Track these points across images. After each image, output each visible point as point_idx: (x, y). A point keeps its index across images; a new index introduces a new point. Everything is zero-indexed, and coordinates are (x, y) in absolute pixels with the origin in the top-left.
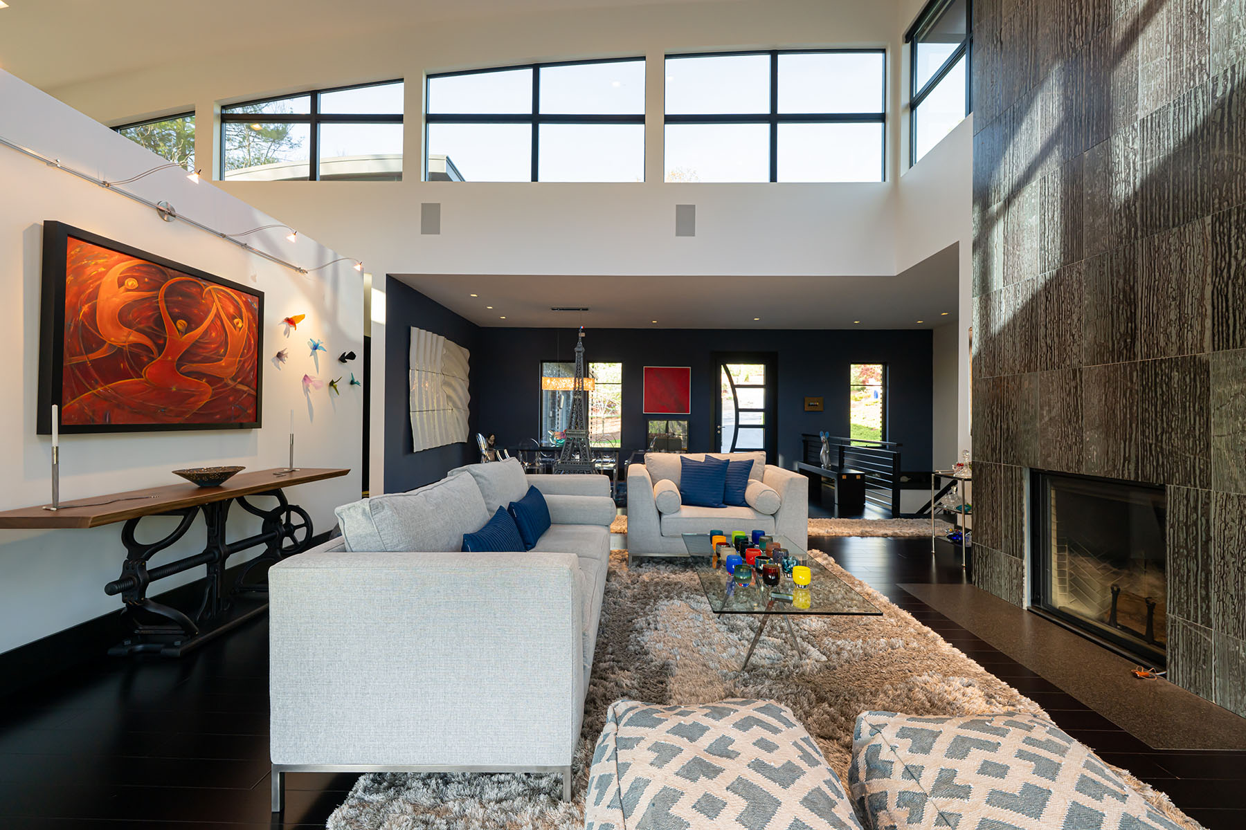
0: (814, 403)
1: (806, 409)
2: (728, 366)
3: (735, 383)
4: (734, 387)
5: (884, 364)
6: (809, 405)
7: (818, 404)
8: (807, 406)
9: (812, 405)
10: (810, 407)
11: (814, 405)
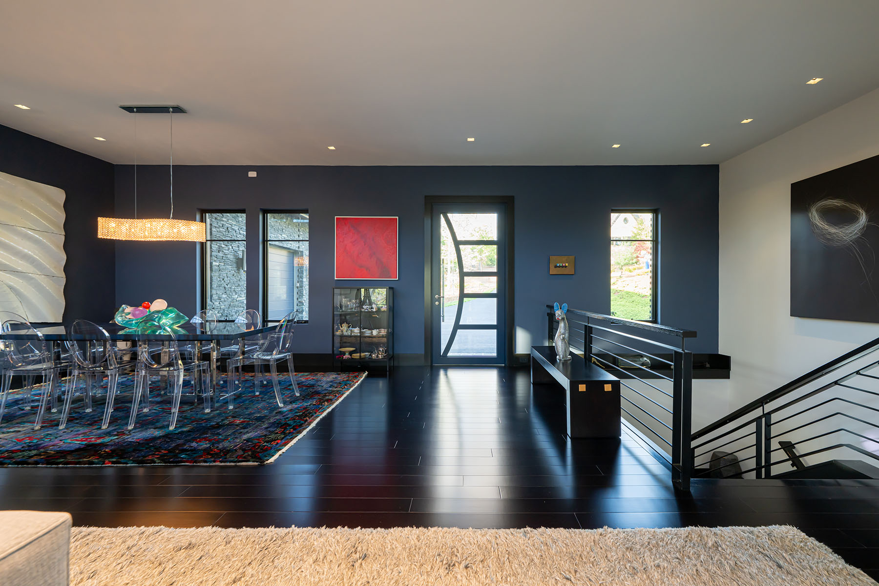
0: (562, 263)
1: (551, 273)
2: (449, 215)
3: (459, 238)
4: (457, 243)
5: (655, 212)
6: (556, 267)
7: (567, 265)
8: (554, 267)
9: (560, 267)
10: (557, 269)
11: (563, 267)
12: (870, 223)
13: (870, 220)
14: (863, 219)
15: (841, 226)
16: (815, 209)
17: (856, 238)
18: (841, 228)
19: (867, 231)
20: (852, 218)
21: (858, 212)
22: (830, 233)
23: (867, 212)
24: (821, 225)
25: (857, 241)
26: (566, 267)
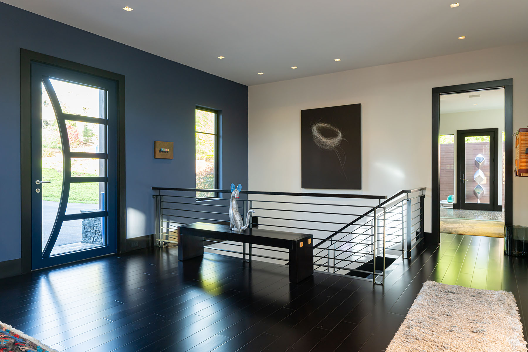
0: (164, 148)
1: (156, 156)
3: (63, 111)
4: (62, 118)
5: (217, 113)
6: (160, 151)
7: (168, 150)
8: (159, 151)
9: (163, 151)
10: (161, 153)
11: (165, 151)
12: (343, 139)
13: (343, 137)
14: (340, 135)
15: (329, 138)
16: (316, 127)
17: (337, 146)
18: (329, 139)
19: (342, 142)
20: (335, 135)
21: (337, 132)
22: (324, 142)
23: (342, 133)
24: (319, 137)
25: (337, 147)
26: (167, 152)
